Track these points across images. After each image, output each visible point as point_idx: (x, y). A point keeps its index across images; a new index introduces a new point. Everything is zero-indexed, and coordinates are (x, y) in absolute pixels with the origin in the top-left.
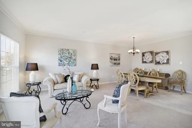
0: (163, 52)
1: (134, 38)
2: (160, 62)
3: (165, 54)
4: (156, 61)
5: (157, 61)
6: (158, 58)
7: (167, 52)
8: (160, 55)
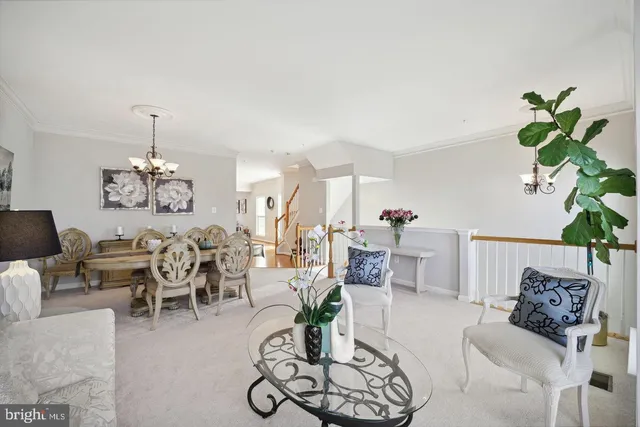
0: (179, 180)
1: (154, 116)
2: (171, 207)
3: (185, 185)
4: (158, 203)
5: (162, 204)
6: (166, 196)
7: (189, 183)
8: (171, 188)
